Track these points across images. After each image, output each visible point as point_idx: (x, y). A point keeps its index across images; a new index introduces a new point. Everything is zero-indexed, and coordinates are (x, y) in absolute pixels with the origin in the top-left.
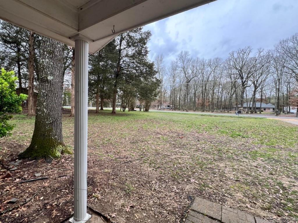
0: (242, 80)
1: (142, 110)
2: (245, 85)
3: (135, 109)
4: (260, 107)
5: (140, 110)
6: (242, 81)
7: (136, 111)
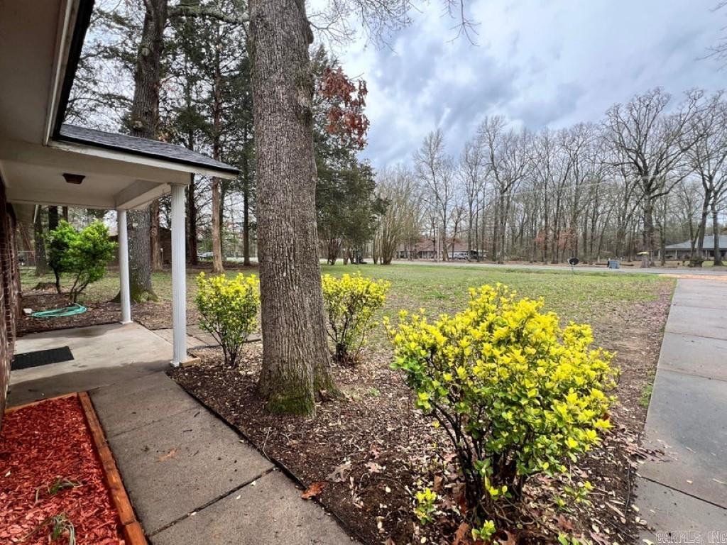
0: (644, 178)
1: (379, 262)
2: (654, 190)
3: (365, 260)
4: (713, 247)
5: (375, 262)
6: (645, 181)
7: (365, 263)
